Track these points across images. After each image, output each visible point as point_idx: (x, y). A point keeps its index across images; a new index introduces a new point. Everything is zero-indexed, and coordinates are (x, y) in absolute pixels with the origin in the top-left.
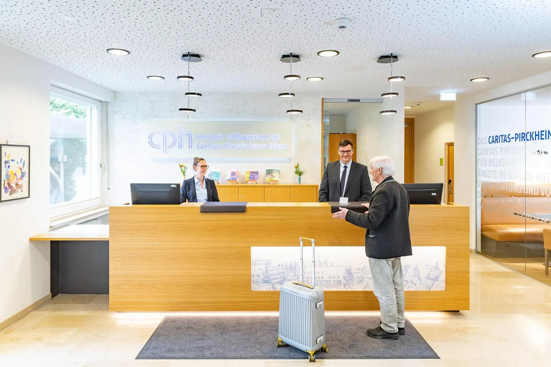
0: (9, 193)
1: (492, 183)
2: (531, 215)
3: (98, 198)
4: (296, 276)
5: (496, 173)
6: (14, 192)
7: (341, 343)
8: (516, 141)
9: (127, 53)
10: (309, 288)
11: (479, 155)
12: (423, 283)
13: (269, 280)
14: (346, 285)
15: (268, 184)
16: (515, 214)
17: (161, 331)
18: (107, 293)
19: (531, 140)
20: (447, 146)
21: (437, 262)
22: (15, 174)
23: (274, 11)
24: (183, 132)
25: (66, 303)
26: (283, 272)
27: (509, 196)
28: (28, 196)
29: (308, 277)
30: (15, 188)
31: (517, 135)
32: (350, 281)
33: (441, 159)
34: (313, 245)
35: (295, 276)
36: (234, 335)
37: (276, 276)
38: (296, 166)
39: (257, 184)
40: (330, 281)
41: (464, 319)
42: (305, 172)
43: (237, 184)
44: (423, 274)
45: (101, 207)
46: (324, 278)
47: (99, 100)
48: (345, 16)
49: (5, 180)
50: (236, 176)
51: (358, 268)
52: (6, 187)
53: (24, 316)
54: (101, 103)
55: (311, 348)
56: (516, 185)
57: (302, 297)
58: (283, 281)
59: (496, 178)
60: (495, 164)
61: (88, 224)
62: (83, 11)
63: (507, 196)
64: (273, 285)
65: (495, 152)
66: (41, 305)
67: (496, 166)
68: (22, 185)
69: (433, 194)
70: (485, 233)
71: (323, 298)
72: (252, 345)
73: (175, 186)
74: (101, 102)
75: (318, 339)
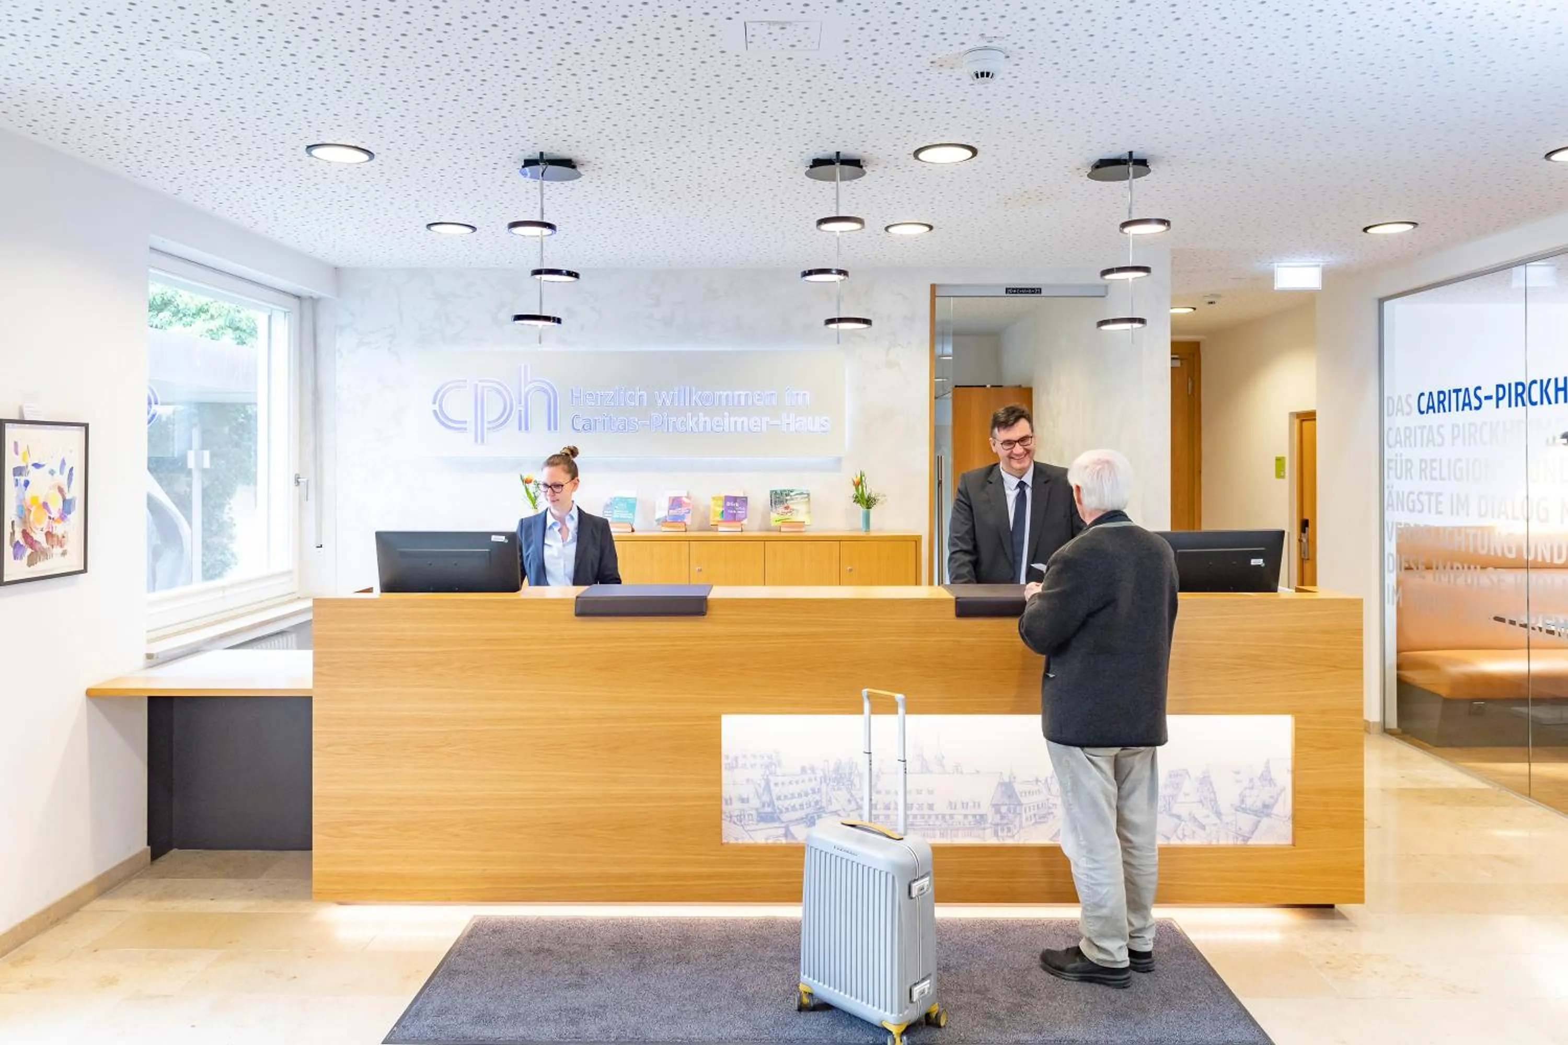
0: (25, 559)
1: (1428, 529)
2: (1543, 622)
3: (290, 572)
4: (853, 803)
5: (1440, 498)
6: (42, 557)
7: (984, 999)
8: (1497, 407)
9: (365, 157)
10: (888, 837)
11: (1390, 446)
12: (1227, 823)
13: (775, 812)
14: (999, 828)
15: (776, 531)
16: (1497, 619)
17: (460, 960)
18: (307, 846)
19: (1542, 403)
20: (1297, 422)
21: (1268, 762)
22: (45, 505)
23: (783, 28)
24: (531, 382)
25: (191, 875)
26: (816, 790)
27: (1478, 567)
28: (82, 568)
29: (889, 804)
30: (44, 545)
31: (1501, 390)
32: (1010, 815)
33: (1278, 459)
34: (901, 710)
35: (849, 801)
36: (672, 973)
37: (796, 802)
38: (855, 480)
39: (744, 534)
40: (952, 816)
41: (1347, 930)
42: (881, 499)
43: (688, 534)
44: (1228, 795)
45: (299, 598)
46: (935, 807)
47: (293, 293)
48: (990, 42)
49: (15, 523)
50: (683, 510)
51: (1034, 779)
52: (18, 542)
53: (69, 914)
54: (296, 301)
55: (893, 1015)
56: (1499, 534)
57: (868, 865)
58: (815, 815)
59: (1440, 513)
60: (1436, 474)
61: (259, 647)
62: (229, 33)
63: (1472, 567)
64: (787, 828)
65: (1438, 440)
66: (120, 881)
67: (1442, 479)
68: (63, 537)
69: (1254, 562)
70: (1409, 674)
71: (929, 868)
72: (724, 1003)
73: (502, 539)
74: (299, 297)
75: (916, 990)
